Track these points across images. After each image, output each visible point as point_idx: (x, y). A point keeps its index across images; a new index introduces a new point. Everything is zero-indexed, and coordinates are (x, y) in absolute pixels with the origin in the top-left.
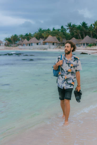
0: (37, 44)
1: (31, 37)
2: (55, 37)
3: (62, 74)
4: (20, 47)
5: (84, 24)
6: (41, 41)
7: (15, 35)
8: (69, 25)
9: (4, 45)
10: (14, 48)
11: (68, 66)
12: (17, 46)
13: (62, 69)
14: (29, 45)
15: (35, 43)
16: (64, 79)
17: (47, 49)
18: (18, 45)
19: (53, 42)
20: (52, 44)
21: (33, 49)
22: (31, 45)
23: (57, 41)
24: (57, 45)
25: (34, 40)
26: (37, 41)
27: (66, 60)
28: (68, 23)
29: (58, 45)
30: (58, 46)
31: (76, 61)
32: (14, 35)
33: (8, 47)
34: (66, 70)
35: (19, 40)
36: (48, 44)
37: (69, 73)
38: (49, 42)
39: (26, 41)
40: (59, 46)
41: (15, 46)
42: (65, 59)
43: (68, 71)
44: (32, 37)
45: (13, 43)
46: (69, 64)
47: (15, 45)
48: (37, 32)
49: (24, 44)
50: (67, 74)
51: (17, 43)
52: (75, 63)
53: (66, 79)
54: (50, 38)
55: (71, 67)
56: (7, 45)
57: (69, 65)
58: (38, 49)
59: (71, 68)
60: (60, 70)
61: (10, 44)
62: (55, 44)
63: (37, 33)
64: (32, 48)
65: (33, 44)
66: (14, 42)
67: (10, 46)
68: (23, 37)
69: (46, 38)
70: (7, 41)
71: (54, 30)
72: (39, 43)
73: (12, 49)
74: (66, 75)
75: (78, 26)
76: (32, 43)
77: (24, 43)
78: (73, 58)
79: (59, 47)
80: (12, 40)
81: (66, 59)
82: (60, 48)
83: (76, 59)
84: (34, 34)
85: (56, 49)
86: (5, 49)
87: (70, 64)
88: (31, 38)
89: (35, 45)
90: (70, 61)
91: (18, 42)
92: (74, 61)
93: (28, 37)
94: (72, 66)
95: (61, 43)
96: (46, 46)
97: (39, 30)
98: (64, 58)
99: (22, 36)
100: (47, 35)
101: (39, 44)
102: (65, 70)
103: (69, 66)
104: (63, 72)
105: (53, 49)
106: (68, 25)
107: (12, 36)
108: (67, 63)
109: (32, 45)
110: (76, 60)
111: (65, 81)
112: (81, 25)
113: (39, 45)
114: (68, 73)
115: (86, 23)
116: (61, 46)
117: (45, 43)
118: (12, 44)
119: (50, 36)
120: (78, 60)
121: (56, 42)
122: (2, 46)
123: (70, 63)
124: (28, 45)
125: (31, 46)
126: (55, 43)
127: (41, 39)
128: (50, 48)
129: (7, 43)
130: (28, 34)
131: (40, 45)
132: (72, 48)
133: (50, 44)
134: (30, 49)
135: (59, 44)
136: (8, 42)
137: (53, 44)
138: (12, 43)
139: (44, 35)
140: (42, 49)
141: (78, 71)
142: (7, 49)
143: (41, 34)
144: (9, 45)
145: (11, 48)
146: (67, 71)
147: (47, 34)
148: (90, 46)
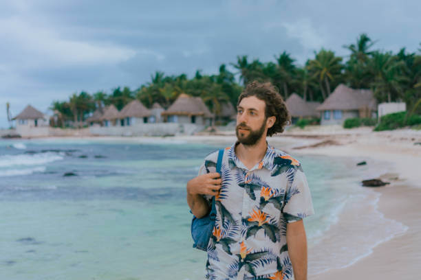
0: (146, 120)
1: (127, 100)
2: (199, 99)
3: (226, 236)
4: (96, 129)
5: (285, 60)
6: (158, 110)
7: (83, 95)
8: (243, 64)
9: (47, 123)
10: (77, 132)
11: (247, 197)
12: (86, 127)
13: (225, 211)
14: (123, 124)
15: (136, 116)
16: (237, 258)
17: (173, 135)
18: (92, 123)
19: (193, 113)
20: (189, 119)
21: (131, 136)
22: (126, 122)
23: (206, 110)
24: (204, 123)
25: (135, 107)
26: (146, 112)
27: (238, 169)
28: (238, 57)
29: (208, 122)
30: (206, 128)
31: (284, 176)
32: (78, 94)
33: (58, 130)
34: (240, 214)
35: (94, 109)
36: (176, 119)
37: (257, 228)
38: (179, 112)
39: (112, 111)
40: (211, 125)
41: (80, 127)
42: (235, 165)
43: (248, 217)
44: (133, 98)
45: (76, 117)
46: (251, 188)
47: (81, 123)
48: (148, 83)
49: (106, 121)
50: (248, 235)
51: (89, 117)
52: (278, 183)
53: (244, 256)
54: (184, 102)
55: (263, 202)
56: (56, 124)
57: (252, 191)
58: (146, 135)
59: (261, 204)
60: (219, 216)
61: (65, 120)
62: (199, 120)
63: (148, 86)
64: (129, 133)
65: (133, 121)
66: (79, 113)
67: (68, 126)
68: (106, 98)
69: (172, 101)
70: (57, 112)
71: (198, 76)
72: (151, 116)
73: (71, 135)
74: (243, 239)
75: (266, 66)
76: (128, 119)
77: (107, 119)
78: (271, 161)
79: (209, 128)
80: (72, 109)
81: (240, 164)
82: (213, 131)
83: (282, 164)
84: (139, 90)
85: (201, 135)
86: (49, 136)
87: (258, 186)
88: (127, 103)
89: (137, 124)
90: (258, 174)
91: (91, 114)
92: (274, 175)
93: (120, 99)
94: (267, 198)
95: (217, 118)
96: (171, 126)
97: (152, 77)
98: (232, 162)
99: (101, 96)
100: (174, 94)
101: (152, 119)
102: (237, 218)
103: (254, 198)
104: (231, 227)
105: (192, 134)
106: (239, 62)
107: (72, 97)
108: (242, 185)
109: (128, 124)
110: (285, 168)
111: (241, 265)
112: (275, 62)
113: (150, 122)
114: (252, 228)
115: (291, 57)
116: (218, 125)
117: (167, 118)
118: (73, 120)
119: (183, 96)
120: (293, 166)
121: (201, 113)
122: (43, 126)
123: (255, 182)
124: (119, 122)
125: (126, 127)
126: (198, 115)
127: (156, 105)
128: (182, 132)
129: (56, 119)
130: (122, 90)
131: (155, 122)
132: (269, 119)
133: (183, 119)
134: (122, 136)
135: (211, 119)
136: (60, 114)
137: (193, 119)
138: (73, 116)
139: (166, 92)
140: (159, 136)
141: (295, 218)
142: (56, 135)
143: (157, 90)
144: (64, 123)
145: (69, 131)
146: (245, 221)
147: (176, 90)
148: (302, 125)
